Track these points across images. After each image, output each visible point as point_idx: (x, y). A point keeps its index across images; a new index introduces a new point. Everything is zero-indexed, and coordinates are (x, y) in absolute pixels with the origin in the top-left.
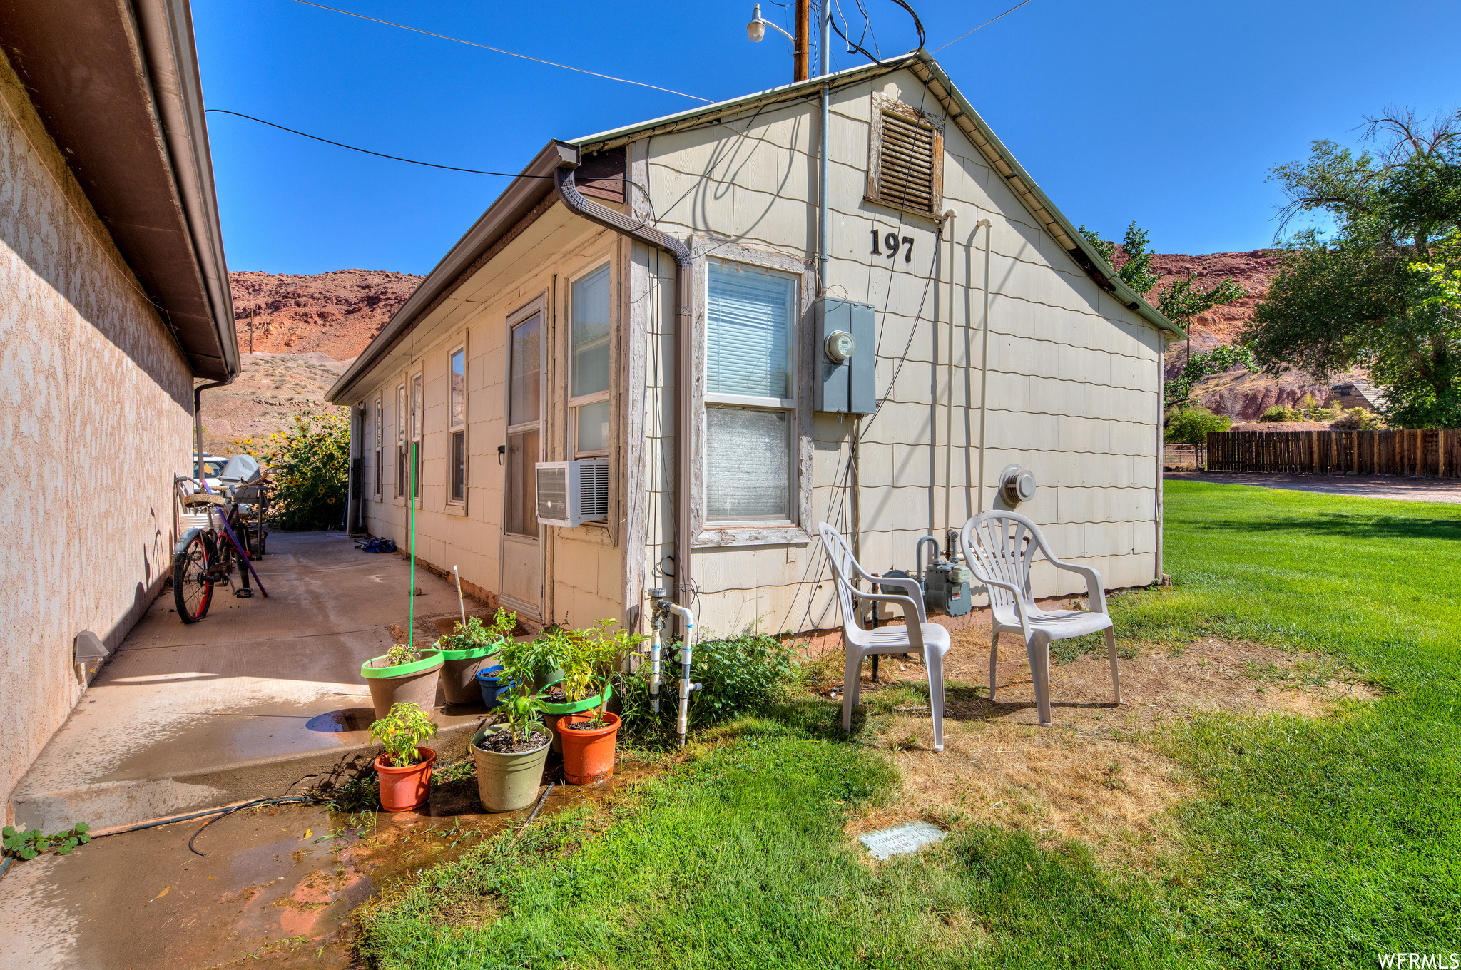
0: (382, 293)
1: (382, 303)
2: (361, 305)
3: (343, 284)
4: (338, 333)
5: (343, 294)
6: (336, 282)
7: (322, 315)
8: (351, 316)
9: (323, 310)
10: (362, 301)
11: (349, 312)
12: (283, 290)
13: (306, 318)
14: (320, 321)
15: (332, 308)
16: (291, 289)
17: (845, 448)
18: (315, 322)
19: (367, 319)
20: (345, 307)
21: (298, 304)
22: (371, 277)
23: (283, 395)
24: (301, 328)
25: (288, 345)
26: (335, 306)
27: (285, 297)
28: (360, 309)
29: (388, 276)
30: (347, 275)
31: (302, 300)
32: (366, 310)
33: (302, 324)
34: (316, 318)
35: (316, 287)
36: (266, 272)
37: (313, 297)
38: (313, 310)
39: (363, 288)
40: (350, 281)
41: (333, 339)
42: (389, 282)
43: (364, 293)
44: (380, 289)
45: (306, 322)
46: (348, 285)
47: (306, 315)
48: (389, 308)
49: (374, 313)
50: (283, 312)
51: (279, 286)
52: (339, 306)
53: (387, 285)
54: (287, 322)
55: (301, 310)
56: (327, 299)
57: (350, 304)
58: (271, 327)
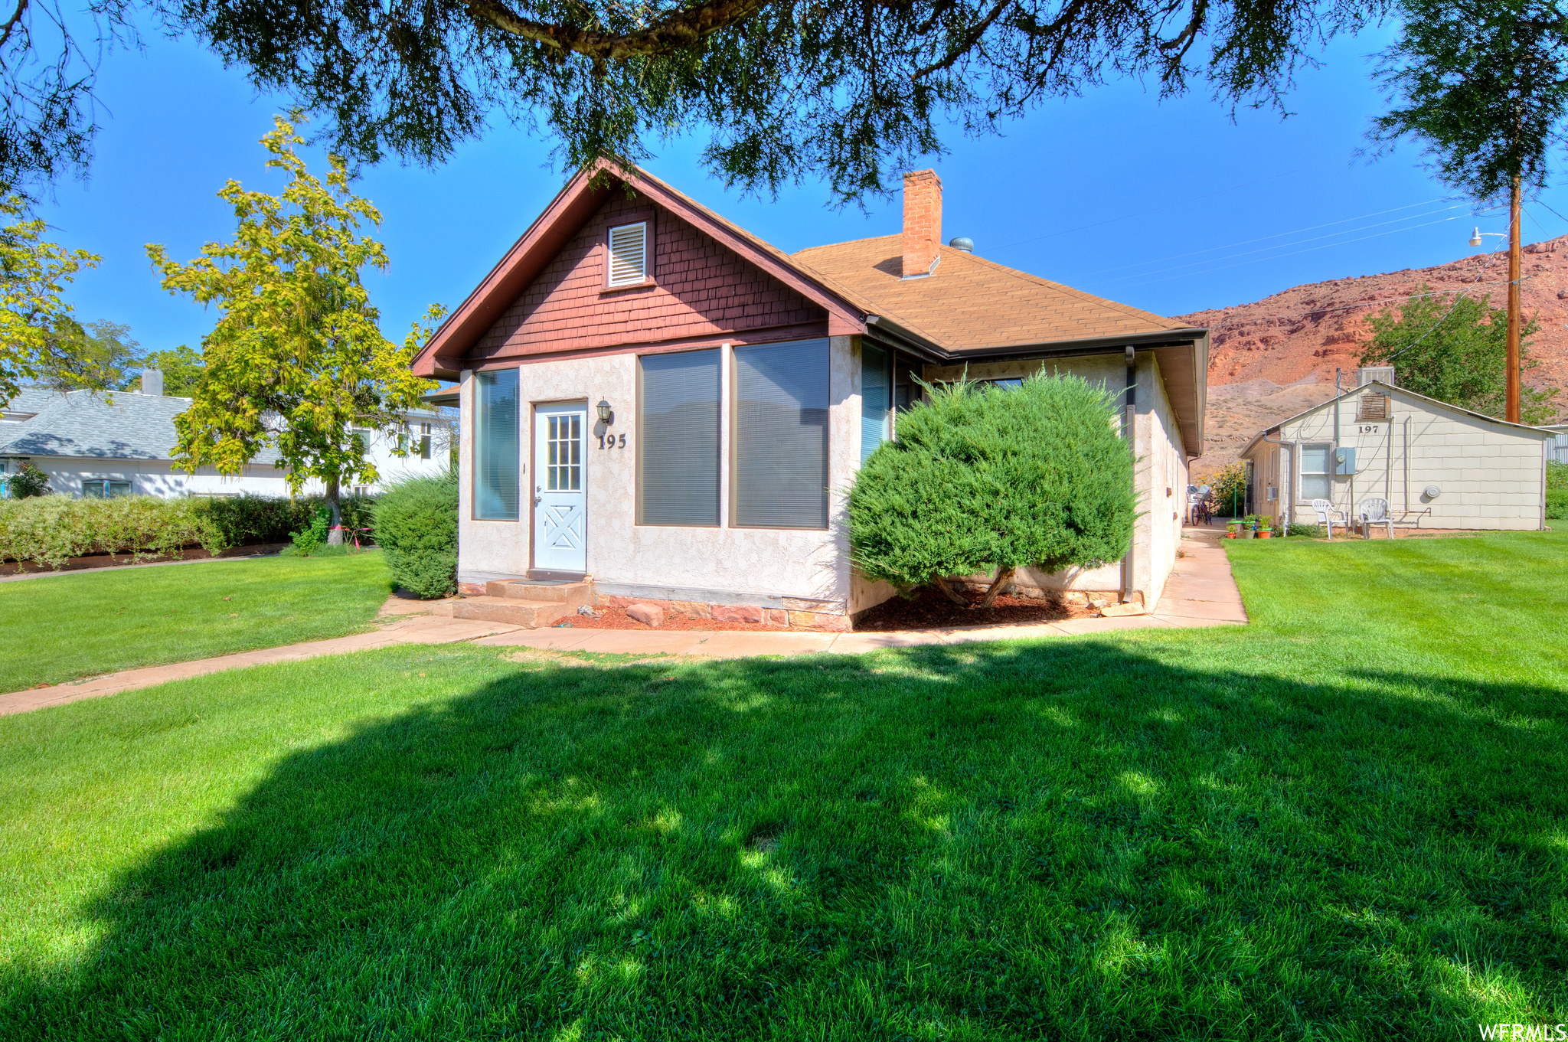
0: (1329, 305)
1: (1328, 316)
2: (1305, 322)
3: (1287, 304)
4: (1280, 356)
5: (1286, 314)
6: (1280, 304)
7: (1264, 341)
8: (1295, 335)
9: (1266, 335)
10: (1305, 318)
11: (1292, 332)
12: (1228, 323)
13: (1249, 346)
14: (1262, 346)
15: (1276, 331)
16: (1236, 321)
17: (1349, 483)
18: (1258, 348)
19: (1311, 336)
20: (1288, 328)
21: (1242, 334)
22: (1317, 290)
23: (1224, 432)
24: (1245, 356)
25: (1232, 374)
26: (1278, 328)
27: (1230, 329)
28: (1303, 327)
29: (1336, 284)
30: (1291, 294)
31: (1245, 329)
32: (1309, 325)
33: (1245, 352)
34: (1259, 344)
35: (1259, 313)
36: (1213, 308)
37: (1256, 324)
38: (1255, 337)
39: (1308, 304)
40: (1294, 299)
41: (1275, 362)
42: (1338, 291)
43: (1308, 309)
44: (1327, 301)
45: (1249, 349)
46: (1292, 304)
47: (1249, 343)
48: (1336, 319)
49: (1319, 328)
50: (1228, 343)
51: (1224, 320)
52: (1282, 328)
53: (1334, 296)
54: (1231, 353)
55: (1244, 339)
56: (1270, 322)
57: (1294, 323)
58: (1217, 360)
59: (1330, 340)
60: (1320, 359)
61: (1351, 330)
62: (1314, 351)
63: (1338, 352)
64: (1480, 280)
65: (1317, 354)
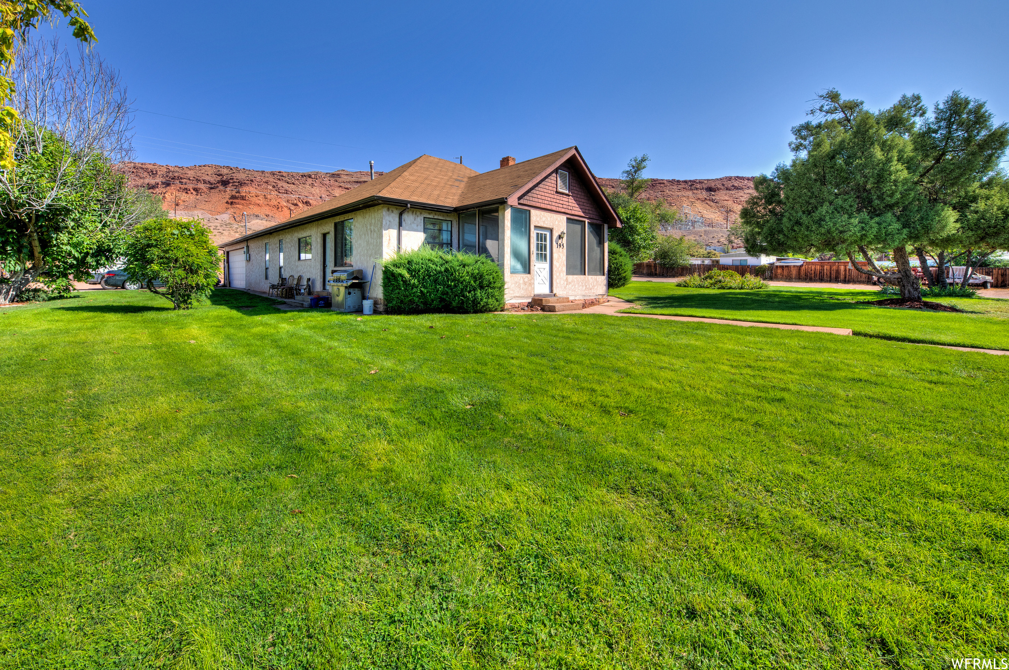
0: (230, 179)
1: (231, 184)
2: (218, 185)
3: (206, 173)
5: (207, 178)
6: (202, 171)
7: (196, 190)
8: (213, 191)
9: (196, 187)
10: (218, 182)
11: (211, 188)
12: (170, 175)
13: (186, 191)
14: (194, 193)
15: (201, 186)
16: (175, 174)
19: (223, 193)
20: (209, 186)
21: (181, 183)
22: (223, 170)
24: (184, 196)
27: (173, 179)
28: (217, 187)
30: (207, 167)
31: (184, 181)
32: (221, 187)
34: (192, 191)
35: (191, 174)
36: (159, 163)
37: (189, 179)
38: (190, 186)
39: (218, 175)
40: (210, 171)
42: (234, 173)
43: (219, 178)
44: (229, 177)
45: (187, 193)
46: (209, 173)
47: (186, 189)
49: (227, 190)
50: (172, 187)
51: (168, 172)
52: (205, 185)
53: (233, 175)
54: (175, 193)
55: (183, 186)
56: (198, 180)
57: (212, 184)
58: (166, 195)
59: (233, 197)
60: (229, 206)
61: (244, 194)
62: (225, 201)
63: (238, 204)
64: (293, 184)
65: (227, 203)
